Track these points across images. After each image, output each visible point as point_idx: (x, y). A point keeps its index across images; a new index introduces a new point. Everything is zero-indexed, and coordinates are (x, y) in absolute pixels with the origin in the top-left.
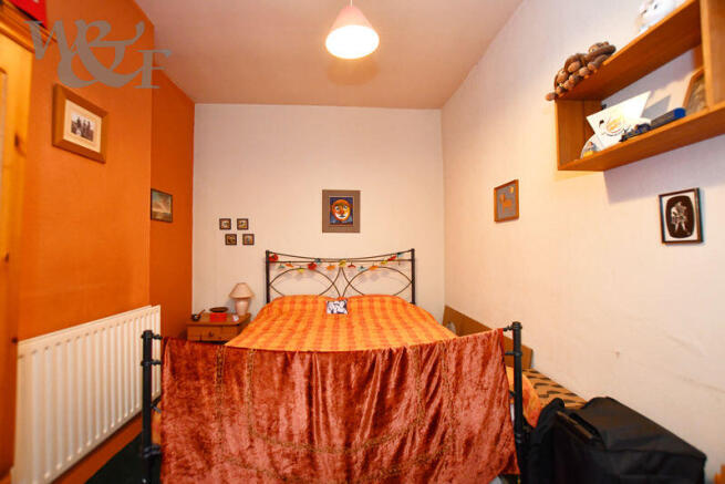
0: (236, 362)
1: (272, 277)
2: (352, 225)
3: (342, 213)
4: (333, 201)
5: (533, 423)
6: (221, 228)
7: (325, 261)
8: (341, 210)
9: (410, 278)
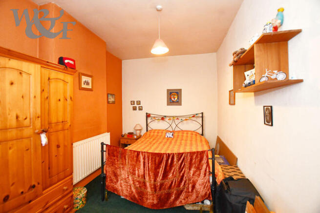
0: (124, 153)
1: (148, 122)
2: (178, 103)
3: (174, 98)
4: (171, 93)
5: (219, 184)
6: (131, 104)
7: (167, 117)
8: (174, 97)
9: (201, 124)
